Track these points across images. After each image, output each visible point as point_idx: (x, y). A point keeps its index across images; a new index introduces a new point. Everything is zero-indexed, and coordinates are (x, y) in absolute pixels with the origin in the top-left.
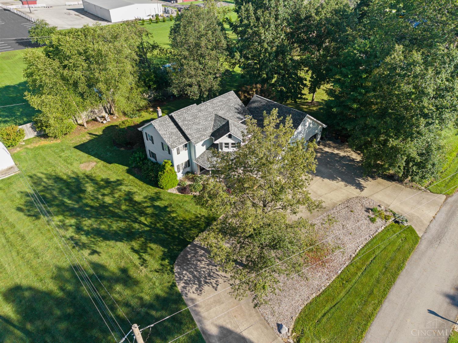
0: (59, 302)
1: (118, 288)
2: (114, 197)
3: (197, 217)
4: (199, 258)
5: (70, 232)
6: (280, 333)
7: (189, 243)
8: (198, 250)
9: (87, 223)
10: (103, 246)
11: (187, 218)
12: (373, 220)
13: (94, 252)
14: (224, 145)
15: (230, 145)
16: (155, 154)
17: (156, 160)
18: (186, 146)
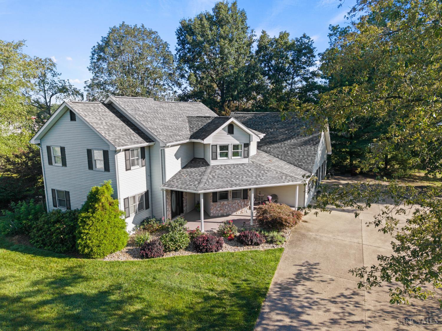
11: (181, 306)
14: (219, 151)
15: (231, 150)
16: (67, 193)
17: (69, 207)
18: (143, 157)
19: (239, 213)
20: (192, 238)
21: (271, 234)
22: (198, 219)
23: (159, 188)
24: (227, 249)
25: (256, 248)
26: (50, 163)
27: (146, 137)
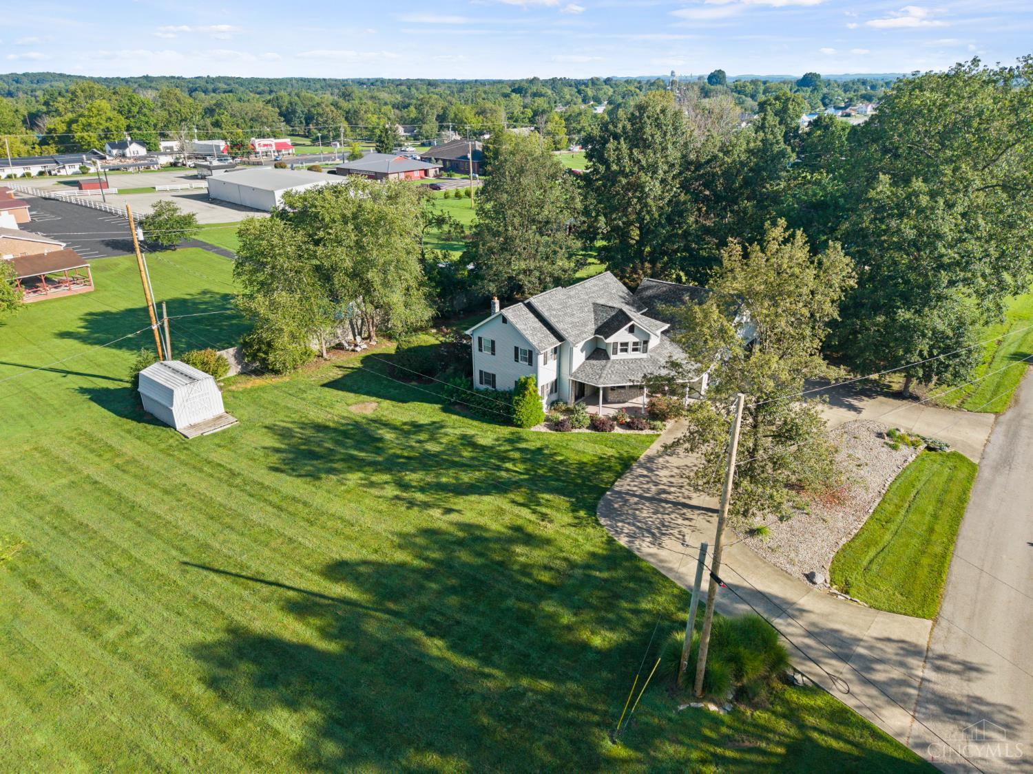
0: (428, 575)
1: (519, 549)
2: (442, 443)
3: (601, 458)
4: (635, 507)
5: (391, 491)
6: (814, 583)
7: (608, 489)
8: (628, 497)
9: (412, 477)
10: (460, 502)
11: (585, 460)
12: (894, 448)
13: (448, 511)
14: (619, 347)
15: (630, 347)
16: (494, 376)
17: (494, 386)
18: (555, 352)
19: (634, 400)
20: (592, 420)
21: (655, 423)
22: (596, 403)
23: (567, 379)
24: (618, 430)
25: (640, 432)
26: (480, 350)
27: (560, 337)
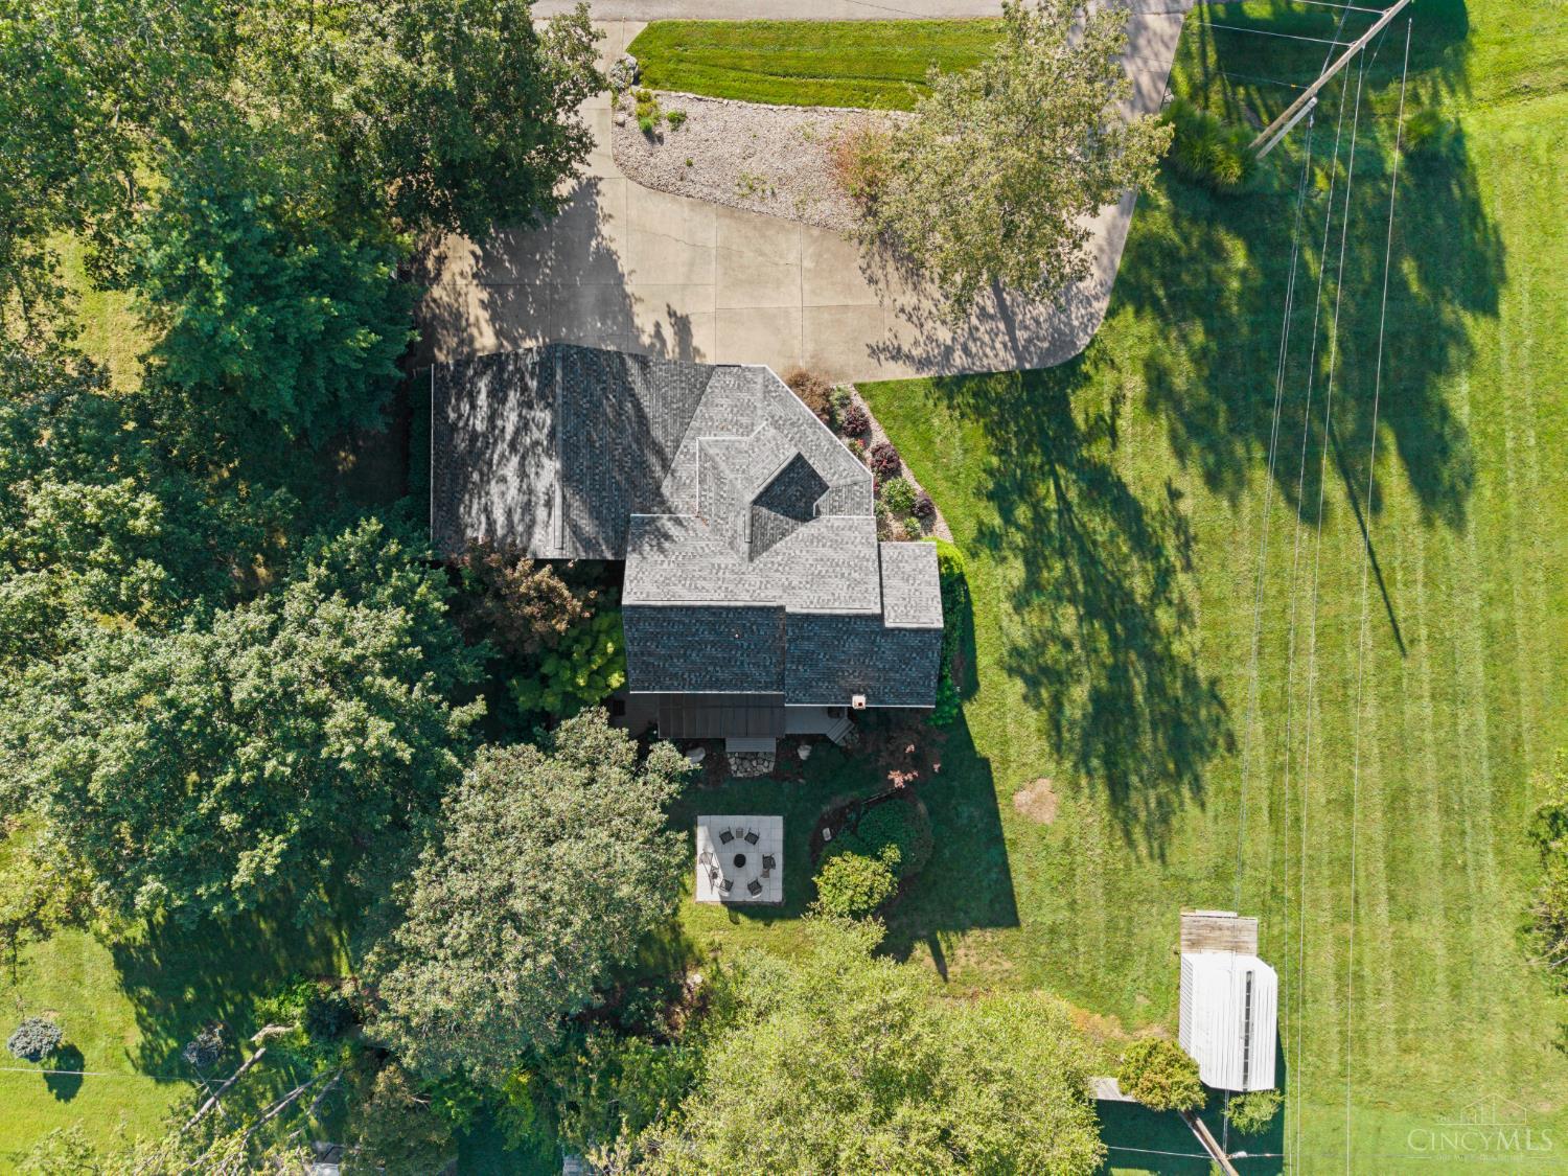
2: (1054, 618)
3: (962, 415)
4: (1033, 326)
5: (1181, 584)
7: (1023, 371)
8: (1021, 344)
9: (1141, 585)
10: (1152, 497)
11: (979, 430)
13: (1174, 495)
